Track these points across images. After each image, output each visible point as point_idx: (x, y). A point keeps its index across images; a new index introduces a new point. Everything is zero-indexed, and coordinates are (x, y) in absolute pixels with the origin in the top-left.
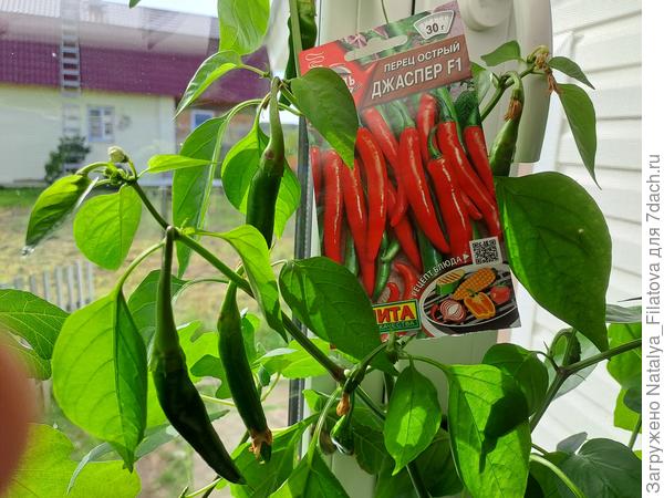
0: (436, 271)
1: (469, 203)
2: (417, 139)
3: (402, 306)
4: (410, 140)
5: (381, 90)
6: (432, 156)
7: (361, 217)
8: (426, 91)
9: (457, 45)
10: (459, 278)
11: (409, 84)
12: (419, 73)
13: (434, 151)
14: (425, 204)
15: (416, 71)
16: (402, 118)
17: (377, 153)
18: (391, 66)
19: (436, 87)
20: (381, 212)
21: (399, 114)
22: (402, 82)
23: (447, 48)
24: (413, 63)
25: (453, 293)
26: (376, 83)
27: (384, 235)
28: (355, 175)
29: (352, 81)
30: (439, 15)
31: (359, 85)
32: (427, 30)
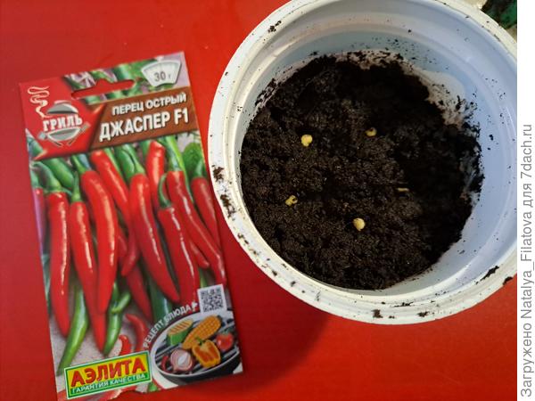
0: (167, 320)
1: (196, 251)
2: (147, 186)
3: (133, 359)
5: (110, 132)
6: (162, 204)
7: (90, 265)
8: (155, 138)
9: (185, 95)
10: (188, 326)
11: (138, 130)
12: (148, 120)
13: (164, 199)
14: (156, 252)
15: (145, 118)
16: (132, 164)
17: (106, 198)
18: (120, 110)
19: (164, 136)
20: (112, 260)
21: (129, 159)
22: (131, 127)
23: (175, 97)
24: (142, 109)
25: (183, 342)
26: (105, 125)
27: (115, 286)
28: (84, 221)
29: (79, 121)
30: (165, 64)
31: (88, 125)
32: (155, 77)
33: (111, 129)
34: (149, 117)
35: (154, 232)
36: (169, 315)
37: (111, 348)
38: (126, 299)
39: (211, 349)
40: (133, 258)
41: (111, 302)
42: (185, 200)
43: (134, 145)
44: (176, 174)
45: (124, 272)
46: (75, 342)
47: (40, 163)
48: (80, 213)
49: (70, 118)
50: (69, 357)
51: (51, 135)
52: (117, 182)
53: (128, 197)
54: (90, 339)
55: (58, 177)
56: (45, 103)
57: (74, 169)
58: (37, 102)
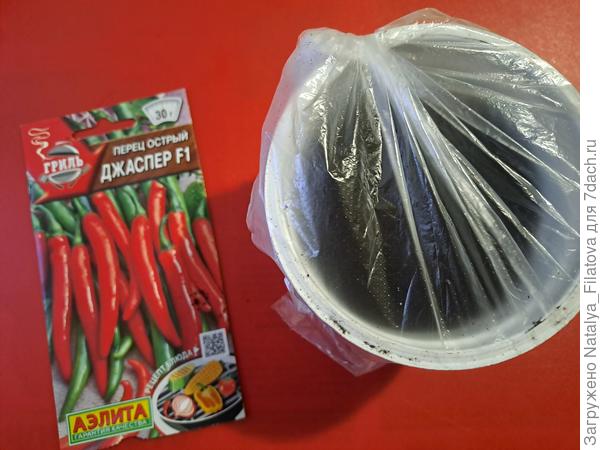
0: (169, 364)
1: (198, 295)
2: (148, 227)
3: (135, 405)
4: (142, 230)
5: (112, 173)
6: (164, 247)
7: (92, 310)
8: (157, 179)
9: (186, 134)
10: (189, 372)
11: (139, 171)
12: (149, 160)
13: (166, 241)
14: (158, 296)
15: (147, 157)
16: (133, 206)
17: (107, 241)
18: (121, 150)
19: (165, 176)
20: (113, 304)
21: (130, 201)
22: (132, 167)
23: (176, 136)
24: (143, 149)
25: (184, 387)
26: (106, 166)
27: (116, 330)
28: (86, 265)
29: (80, 162)
30: (167, 101)
31: (88, 167)
32: (156, 116)
33: (112, 169)
34: (151, 157)
35: (155, 275)
36: (170, 361)
37: (113, 393)
38: (127, 344)
39: (213, 395)
40: (134, 302)
41: (113, 348)
42: (187, 243)
43: (136, 186)
44: (178, 216)
45: (125, 317)
46: (77, 388)
47: (41, 206)
48: (82, 256)
49: (71, 159)
50: (71, 403)
51: (53, 177)
52: (118, 225)
53: (129, 240)
54: (91, 385)
55: (59, 220)
56: (46, 145)
57: (75, 211)
58: (38, 143)
